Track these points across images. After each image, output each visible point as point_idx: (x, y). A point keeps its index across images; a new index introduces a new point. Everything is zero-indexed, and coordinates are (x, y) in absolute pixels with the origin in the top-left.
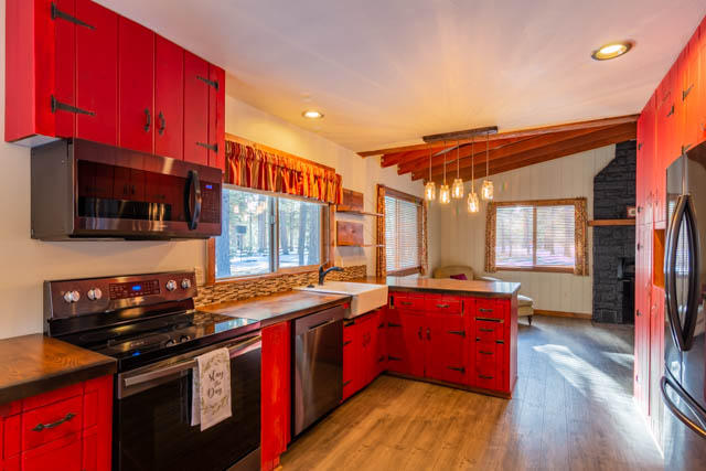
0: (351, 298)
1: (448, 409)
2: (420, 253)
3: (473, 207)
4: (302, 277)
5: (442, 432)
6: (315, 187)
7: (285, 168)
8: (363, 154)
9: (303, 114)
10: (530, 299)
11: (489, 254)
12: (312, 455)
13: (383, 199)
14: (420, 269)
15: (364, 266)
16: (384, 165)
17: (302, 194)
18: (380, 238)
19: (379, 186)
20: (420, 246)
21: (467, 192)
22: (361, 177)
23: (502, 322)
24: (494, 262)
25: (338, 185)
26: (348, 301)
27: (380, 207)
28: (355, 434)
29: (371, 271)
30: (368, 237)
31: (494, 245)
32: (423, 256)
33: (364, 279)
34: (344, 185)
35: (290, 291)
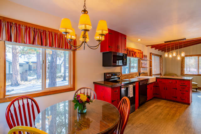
0: (148, 79)
1: (173, 105)
2: (160, 70)
3: (179, 58)
4: (135, 74)
5: (172, 109)
6: (138, 54)
7: (133, 52)
8: (147, 46)
9: (137, 40)
10: (197, 84)
11: (182, 70)
12: (143, 109)
13: (151, 56)
14: (160, 74)
15: (147, 73)
16: (151, 48)
17: (136, 57)
18: (151, 66)
19: (151, 53)
20: (160, 68)
21: (177, 55)
22: (147, 51)
23: (187, 86)
24: (184, 73)
25: (142, 54)
26: (147, 80)
27: (151, 58)
28: (151, 107)
29: (149, 74)
30: (148, 66)
31: (184, 68)
32: (161, 71)
33: (147, 76)
34: (143, 54)
35: (133, 77)
